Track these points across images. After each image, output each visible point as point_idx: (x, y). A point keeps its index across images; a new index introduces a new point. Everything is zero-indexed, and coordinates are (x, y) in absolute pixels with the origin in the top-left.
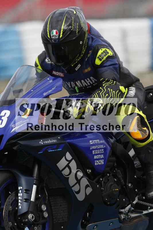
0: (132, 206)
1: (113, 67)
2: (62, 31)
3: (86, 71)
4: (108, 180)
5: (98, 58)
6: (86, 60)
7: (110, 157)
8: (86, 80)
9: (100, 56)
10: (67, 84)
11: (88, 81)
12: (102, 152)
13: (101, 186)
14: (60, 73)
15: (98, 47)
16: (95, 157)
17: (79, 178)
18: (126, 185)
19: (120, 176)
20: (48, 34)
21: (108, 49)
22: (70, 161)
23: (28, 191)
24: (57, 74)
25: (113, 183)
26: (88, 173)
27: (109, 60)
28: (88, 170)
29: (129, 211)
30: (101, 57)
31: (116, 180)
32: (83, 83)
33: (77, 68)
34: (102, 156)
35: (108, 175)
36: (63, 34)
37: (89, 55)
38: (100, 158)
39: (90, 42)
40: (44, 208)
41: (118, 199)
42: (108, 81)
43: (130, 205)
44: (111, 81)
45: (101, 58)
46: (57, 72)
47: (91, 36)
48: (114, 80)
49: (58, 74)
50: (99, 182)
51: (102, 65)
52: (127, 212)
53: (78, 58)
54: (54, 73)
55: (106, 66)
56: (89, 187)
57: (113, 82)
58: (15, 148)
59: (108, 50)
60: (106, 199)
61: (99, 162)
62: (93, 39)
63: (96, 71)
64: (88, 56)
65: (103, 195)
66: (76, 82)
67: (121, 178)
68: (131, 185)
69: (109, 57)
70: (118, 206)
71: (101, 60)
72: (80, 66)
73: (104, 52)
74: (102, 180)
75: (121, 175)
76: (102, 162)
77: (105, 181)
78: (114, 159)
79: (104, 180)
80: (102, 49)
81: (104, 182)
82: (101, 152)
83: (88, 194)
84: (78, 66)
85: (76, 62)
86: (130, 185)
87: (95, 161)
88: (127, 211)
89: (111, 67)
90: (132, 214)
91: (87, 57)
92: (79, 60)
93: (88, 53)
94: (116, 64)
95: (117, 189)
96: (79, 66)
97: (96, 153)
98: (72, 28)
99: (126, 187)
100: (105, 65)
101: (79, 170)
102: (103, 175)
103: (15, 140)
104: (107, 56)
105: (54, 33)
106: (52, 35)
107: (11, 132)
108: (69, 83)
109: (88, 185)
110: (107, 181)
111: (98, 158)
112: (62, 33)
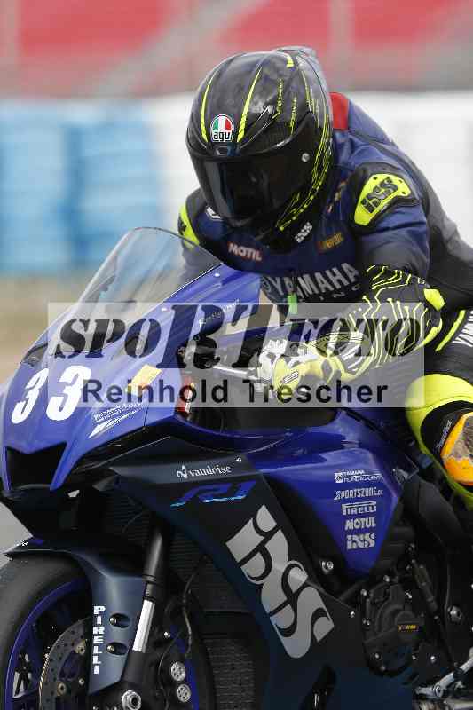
0: (456, 677)
1: (409, 232)
2: (244, 120)
3: (328, 244)
4: (386, 595)
5: (364, 202)
6: (330, 210)
7: (397, 525)
8: (328, 272)
9: (369, 197)
10: (272, 285)
11: (334, 275)
12: (370, 508)
13: (362, 614)
14: (250, 250)
15: (365, 171)
16: (349, 524)
17: (294, 589)
18: (441, 612)
19: (424, 584)
20: (203, 128)
21: (398, 176)
22: (268, 536)
23: (126, 620)
24: (242, 251)
25: (401, 607)
26: (322, 571)
27: (397, 210)
28: (323, 564)
29: (446, 694)
30: (372, 201)
31: (410, 597)
32: (319, 282)
33: (299, 235)
34: (371, 523)
35: (388, 580)
36: (246, 130)
37: (337, 197)
38: (365, 528)
39: (344, 156)
40: (178, 672)
41: (415, 655)
42: (389, 274)
43: (452, 674)
44: (399, 274)
45: (371, 203)
46: (242, 248)
47: (351, 136)
48: (407, 271)
49: (243, 254)
50: (356, 601)
51: (375, 226)
52: (440, 695)
53: (298, 205)
54: (233, 248)
55: (387, 229)
56: (327, 616)
57: (405, 277)
58: (100, 486)
59: (395, 180)
60: (377, 656)
61: (361, 539)
62: (353, 146)
63: (358, 245)
64: (336, 199)
65: (366, 642)
66: (300, 279)
67: (427, 590)
68: (458, 614)
69: (398, 201)
70: (414, 676)
71: (370, 209)
72: (311, 227)
73: (382, 184)
74: (368, 594)
75: (429, 581)
76: (370, 540)
77: (374, 599)
78: (407, 530)
79: (372, 595)
80: (377, 176)
81: (373, 604)
82: (368, 510)
83: (319, 638)
84: (305, 227)
85: (294, 218)
86: (454, 612)
87: (349, 537)
88: (442, 692)
89: (403, 232)
90: (457, 701)
91: (331, 202)
92: (302, 211)
93: (336, 190)
94: (422, 223)
95: (413, 627)
96: (308, 227)
97: (354, 511)
98: (276, 112)
99: (442, 617)
100: (383, 225)
101: (296, 562)
102: (372, 580)
103: (100, 460)
104: (390, 198)
105: (221, 127)
106: (213, 132)
107: (92, 435)
108: (278, 279)
109: (321, 609)
110: (382, 599)
111: (357, 527)
112: (242, 127)
